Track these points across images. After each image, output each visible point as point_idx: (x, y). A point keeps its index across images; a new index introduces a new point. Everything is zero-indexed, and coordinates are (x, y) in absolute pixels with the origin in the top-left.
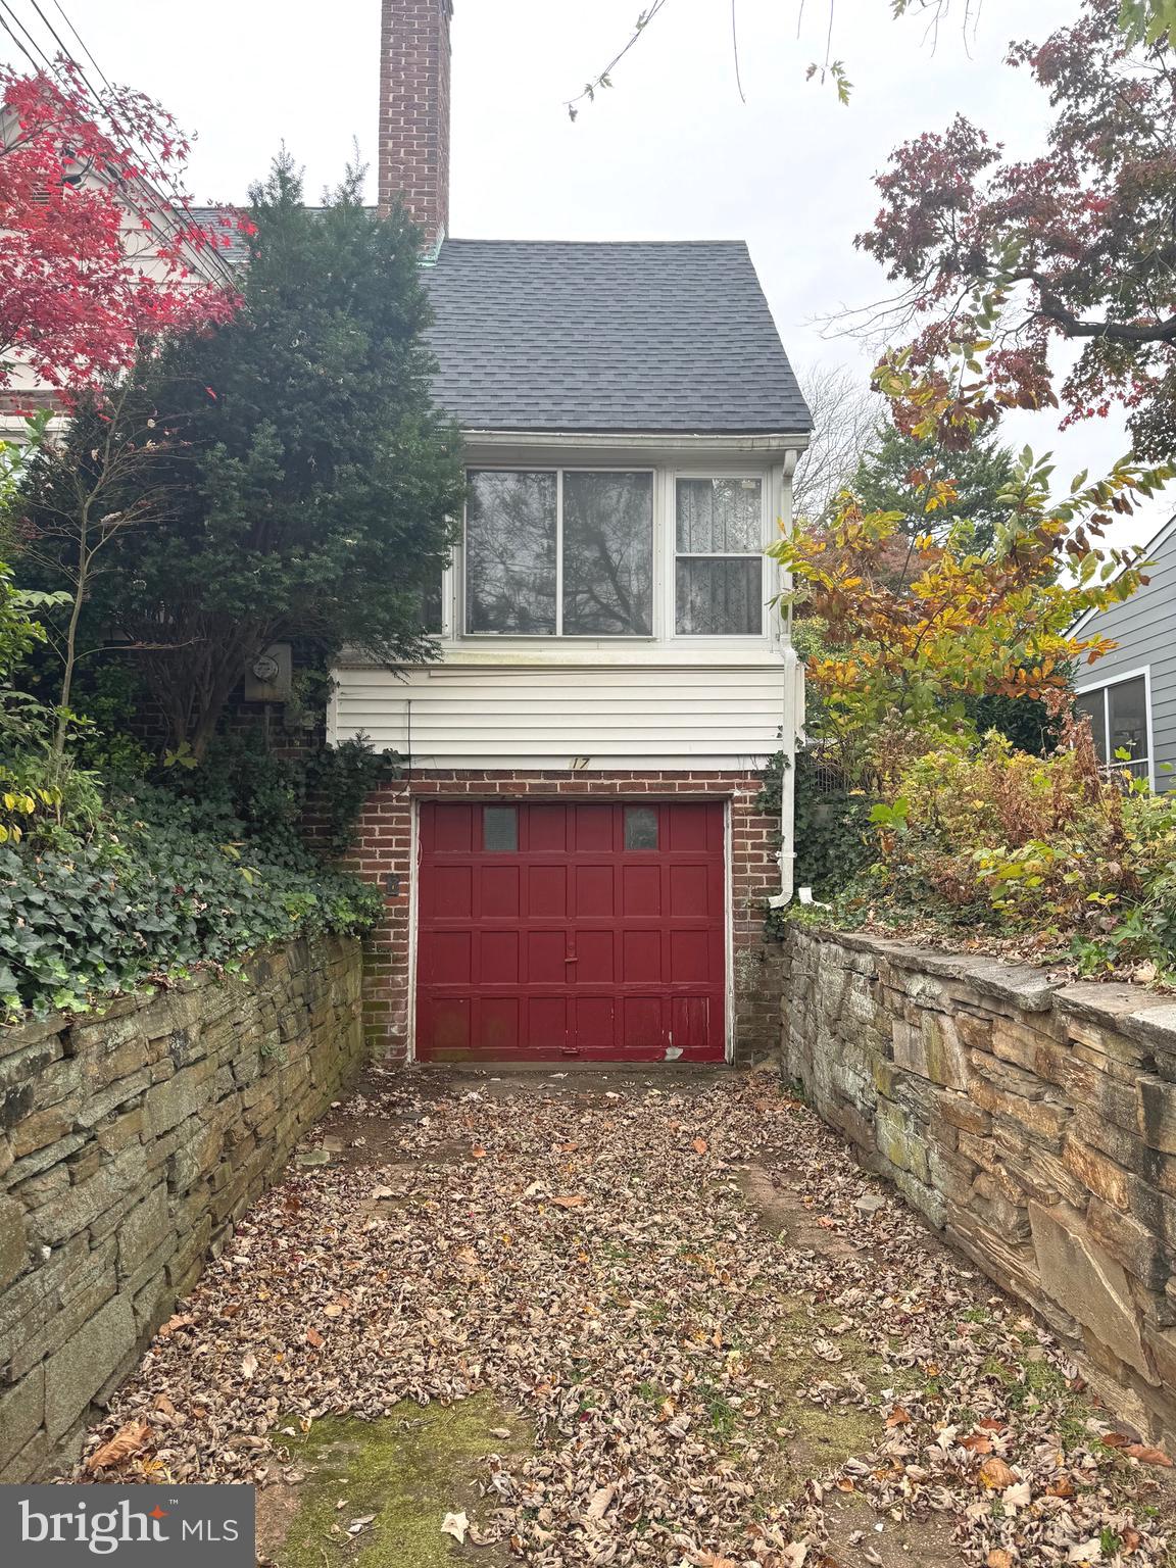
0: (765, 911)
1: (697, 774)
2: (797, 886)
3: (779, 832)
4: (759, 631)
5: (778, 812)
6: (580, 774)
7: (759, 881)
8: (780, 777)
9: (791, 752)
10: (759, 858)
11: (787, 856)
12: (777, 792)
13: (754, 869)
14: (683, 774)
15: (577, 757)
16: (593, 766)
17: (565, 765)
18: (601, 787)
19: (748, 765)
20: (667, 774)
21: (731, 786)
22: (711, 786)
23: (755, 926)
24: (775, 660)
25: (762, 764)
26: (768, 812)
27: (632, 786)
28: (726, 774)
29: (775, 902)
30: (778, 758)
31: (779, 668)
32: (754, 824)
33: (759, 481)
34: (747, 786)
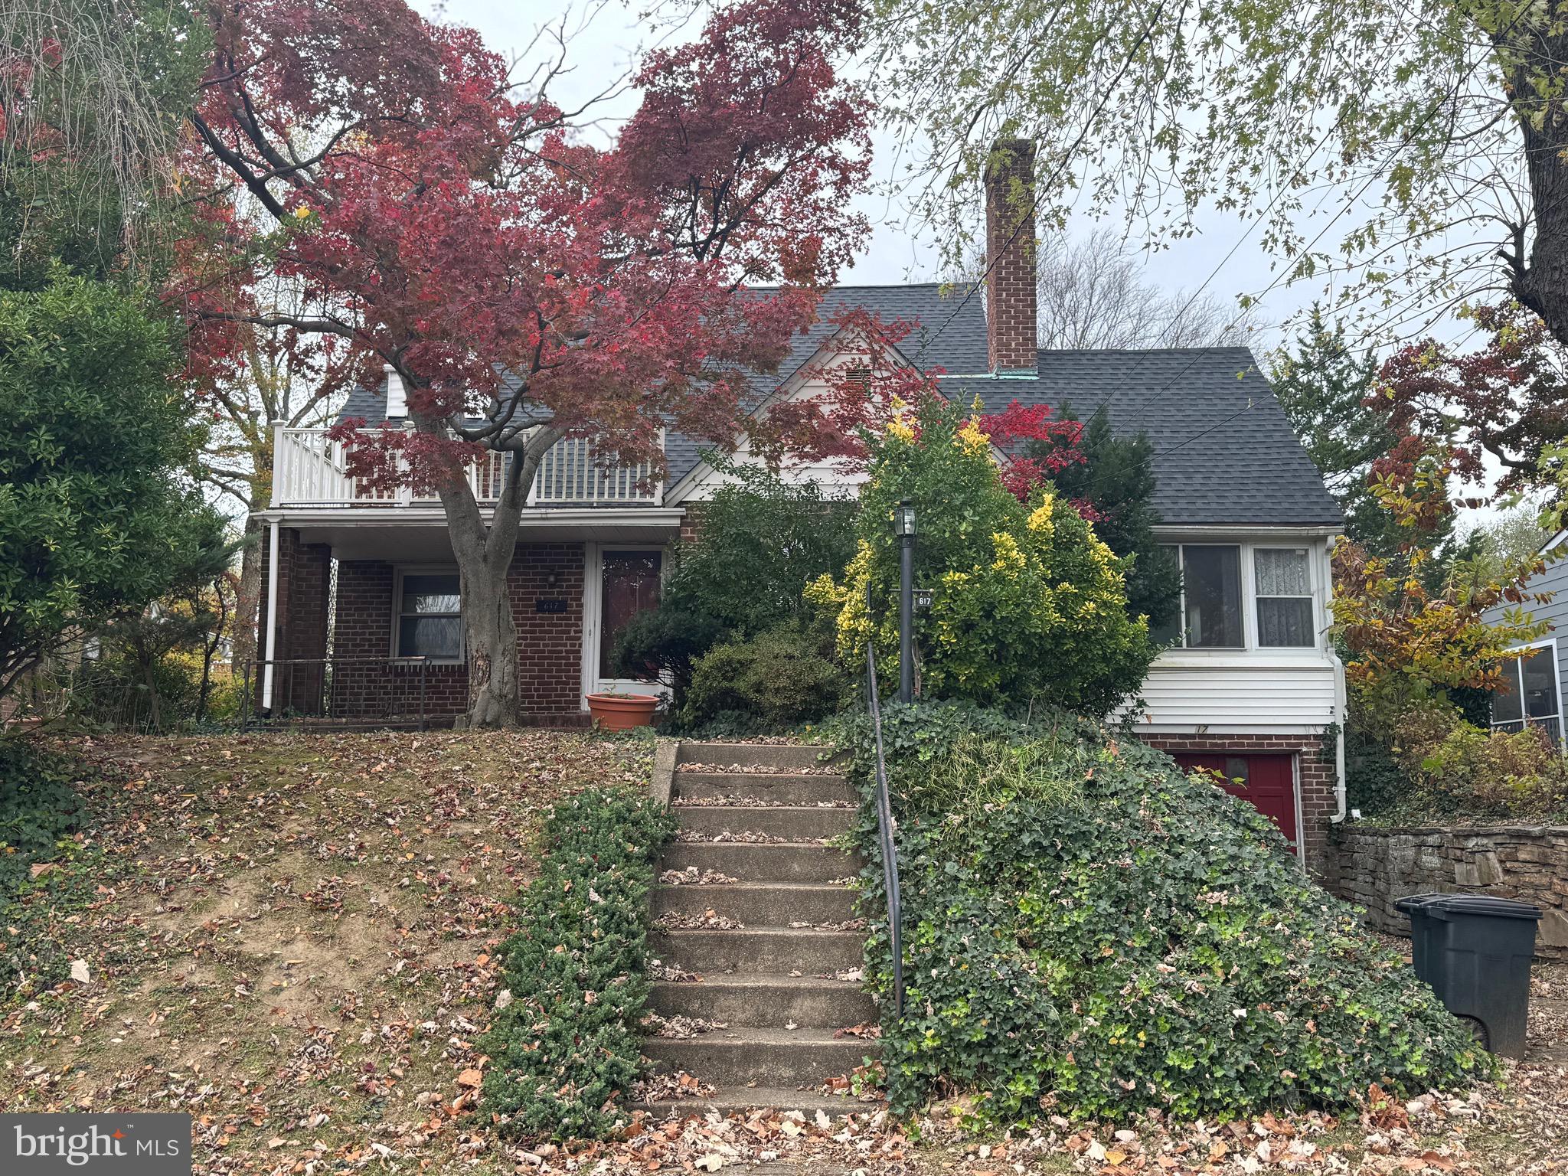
0: (1329, 826)
1: (1278, 737)
2: (1348, 809)
3: (1335, 774)
4: (1312, 645)
5: (1334, 762)
6: (1202, 736)
7: (1322, 806)
8: (1335, 739)
9: (1341, 723)
10: (1322, 791)
11: (1341, 789)
12: (1332, 750)
13: (1318, 798)
14: (1269, 737)
15: (1199, 725)
16: (1210, 731)
17: (1193, 731)
18: (1216, 745)
19: (1312, 731)
20: (1258, 737)
21: (1301, 745)
22: (1288, 745)
23: (1320, 835)
24: (1326, 664)
25: (1320, 731)
26: (1326, 761)
27: (1236, 744)
28: (1297, 737)
29: (1335, 819)
30: (1333, 726)
31: (1331, 669)
32: (1316, 769)
33: (1307, 551)
34: (1311, 745)
